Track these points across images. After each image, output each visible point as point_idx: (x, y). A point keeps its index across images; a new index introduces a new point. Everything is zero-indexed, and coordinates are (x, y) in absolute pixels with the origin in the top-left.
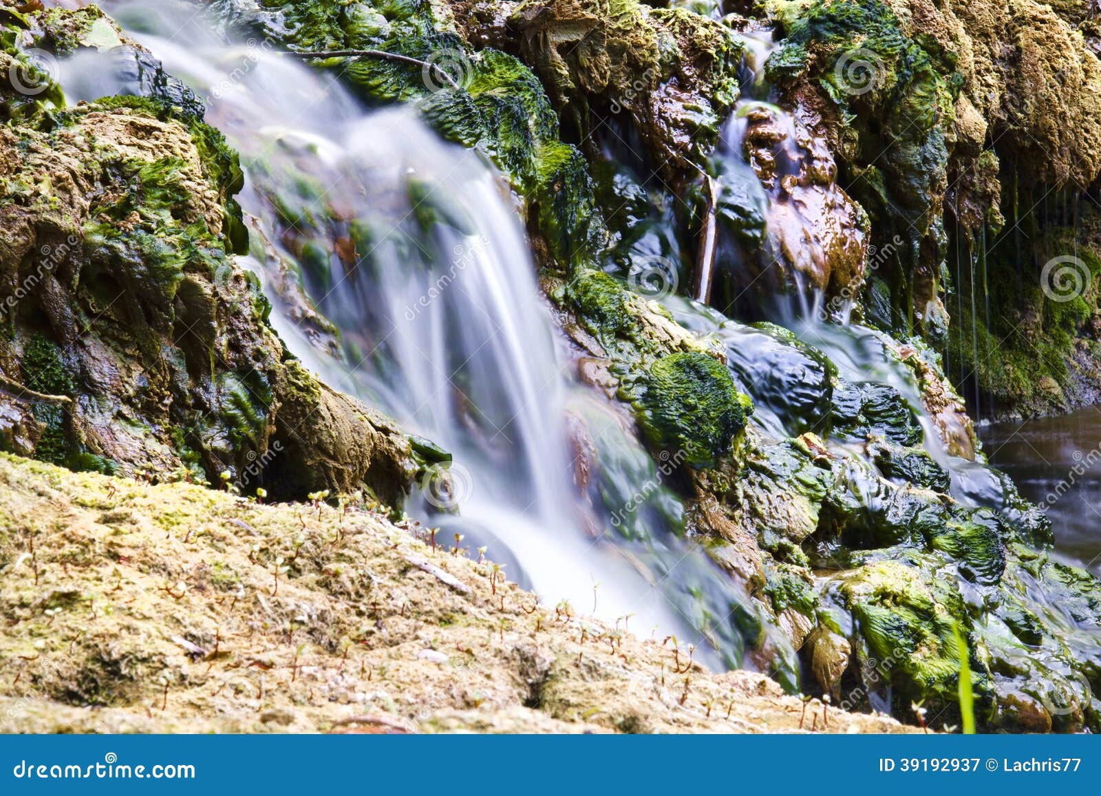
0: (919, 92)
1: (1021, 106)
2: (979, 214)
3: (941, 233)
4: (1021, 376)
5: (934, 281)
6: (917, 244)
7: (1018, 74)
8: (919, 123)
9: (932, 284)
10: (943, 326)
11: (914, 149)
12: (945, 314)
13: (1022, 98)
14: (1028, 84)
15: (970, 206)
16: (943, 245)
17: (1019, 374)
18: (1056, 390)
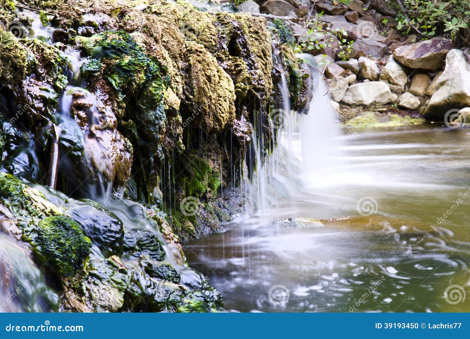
0: (154, 85)
1: (192, 93)
2: (173, 144)
3: (162, 154)
4: (176, 221)
5: (158, 177)
6: (152, 159)
7: (190, 77)
8: (154, 100)
9: (157, 178)
10: (160, 199)
11: (151, 113)
12: (161, 193)
13: (192, 89)
14: (194, 82)
15: (169, 140)
16: (163, 159)
17: (176, 220)
18: (192, 228)
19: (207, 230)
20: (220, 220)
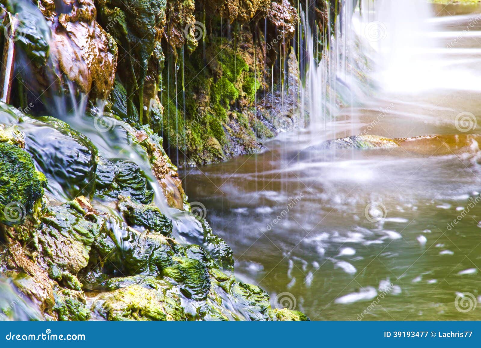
2: (181, 38)
3: (161, 53)
4: (196, 137)
5: (155, 85)
6: (146, 62)
9: (154, 87)
10: (159, 114)
12: (161, 106)
15: (176, 33)
16: (162, 62)
17: (195, 136)
18: (218, 146)
19: (239, 149)
20: (259, 137)
